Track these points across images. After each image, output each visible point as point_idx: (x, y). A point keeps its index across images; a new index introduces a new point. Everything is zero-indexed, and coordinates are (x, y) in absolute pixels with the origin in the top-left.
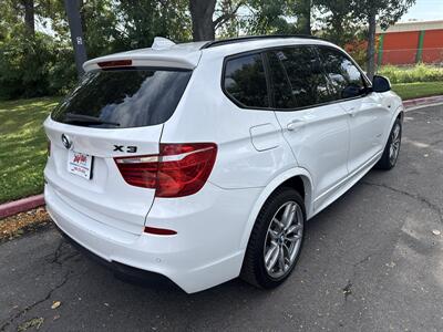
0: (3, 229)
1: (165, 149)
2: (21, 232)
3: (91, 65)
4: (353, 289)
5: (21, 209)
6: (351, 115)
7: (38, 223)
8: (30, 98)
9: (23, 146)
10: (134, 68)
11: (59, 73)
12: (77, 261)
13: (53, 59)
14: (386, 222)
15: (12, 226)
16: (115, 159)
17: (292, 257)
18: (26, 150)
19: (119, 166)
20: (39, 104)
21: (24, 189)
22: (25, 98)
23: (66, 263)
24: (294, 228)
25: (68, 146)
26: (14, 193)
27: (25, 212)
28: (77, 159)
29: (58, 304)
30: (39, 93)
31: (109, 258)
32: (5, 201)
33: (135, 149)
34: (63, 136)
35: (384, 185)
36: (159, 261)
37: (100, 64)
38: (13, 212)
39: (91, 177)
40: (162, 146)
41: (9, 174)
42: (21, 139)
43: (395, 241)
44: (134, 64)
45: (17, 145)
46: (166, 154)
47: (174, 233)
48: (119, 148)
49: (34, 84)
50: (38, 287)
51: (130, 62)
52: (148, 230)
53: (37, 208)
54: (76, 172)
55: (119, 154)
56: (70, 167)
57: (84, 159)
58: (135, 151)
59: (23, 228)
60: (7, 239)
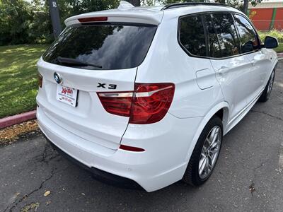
0: (5, 135)
1: (139, 87)
2: (18, 138)
3: (72, 21)
4: (256, 187)
5: (16, 122)
6: (252, 64)
7: (28, 132)
8: (16, 44)
9: (13, 77)
10: (109, 23)
11: (35, 28)
12: (59, 161)
13: (31, 19)
14: (270, 139)
15: (10, 134)
16: (98, 93)
17: (213, 162)
18: (16, 80)
19: (101, 98)
20: (22, 49)
21: (17, 108)
22: (12, 45)
23: (51, 162)
24: (216, 144)
25: (59, 81)
26: (11, 111)
27: (19, 124)
28: (64, 91)
29: (48, 192)
30: (21, 41)
31: (90, 165)
32: (5, 116)
33: (115, 87)
34: (55, 74)
35: (263, 112)
36: (130, 170)
37: (80, 20)
38: (10, 124)
39: (77, 105)
40: (136, 85)
41: (5, 96)
42: (11, 72)
43: (279, 153)
44: (109, 20)
45: (9, 77)
46: (139, 91)
47: (143, 150)
48: (102, 85)
49: (18, 35)
50: (33, 179)
51: (106, 18)
52: (123, 147)
53: (27, 121)
54: (63, 100)
55: (101, 89)
56: (58, 97)
57: (70, 91)
58: (115, 88)
59: (18, 136)
60: (8, 144)
